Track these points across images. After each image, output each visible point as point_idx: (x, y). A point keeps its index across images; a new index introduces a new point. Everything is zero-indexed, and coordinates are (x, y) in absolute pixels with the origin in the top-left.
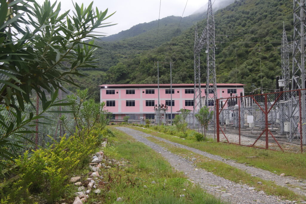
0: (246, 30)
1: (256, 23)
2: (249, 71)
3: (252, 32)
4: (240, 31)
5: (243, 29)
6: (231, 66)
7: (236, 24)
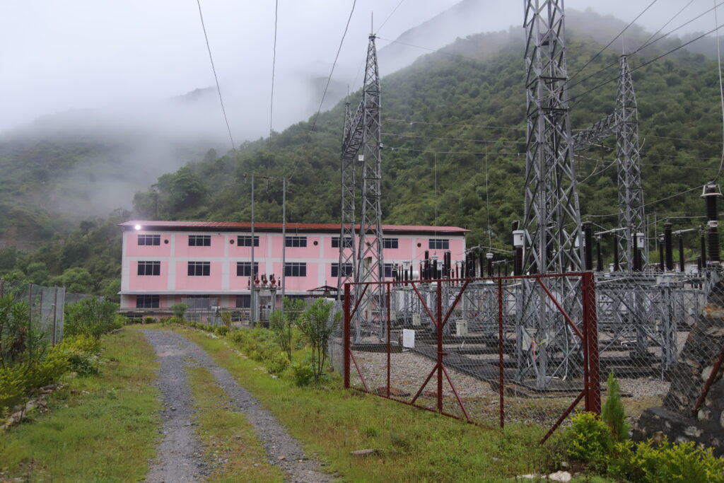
0: (479, 104)
1: (500, 92)
2: (481, 198)
3: (492, 111)
4: (465, 106)
5: (474, 101)
6: (442, 185)
7: (457, 91)
